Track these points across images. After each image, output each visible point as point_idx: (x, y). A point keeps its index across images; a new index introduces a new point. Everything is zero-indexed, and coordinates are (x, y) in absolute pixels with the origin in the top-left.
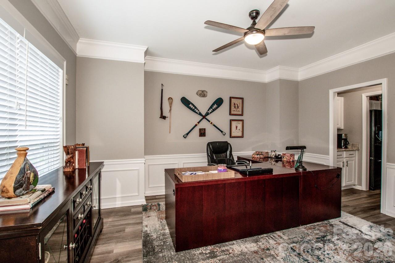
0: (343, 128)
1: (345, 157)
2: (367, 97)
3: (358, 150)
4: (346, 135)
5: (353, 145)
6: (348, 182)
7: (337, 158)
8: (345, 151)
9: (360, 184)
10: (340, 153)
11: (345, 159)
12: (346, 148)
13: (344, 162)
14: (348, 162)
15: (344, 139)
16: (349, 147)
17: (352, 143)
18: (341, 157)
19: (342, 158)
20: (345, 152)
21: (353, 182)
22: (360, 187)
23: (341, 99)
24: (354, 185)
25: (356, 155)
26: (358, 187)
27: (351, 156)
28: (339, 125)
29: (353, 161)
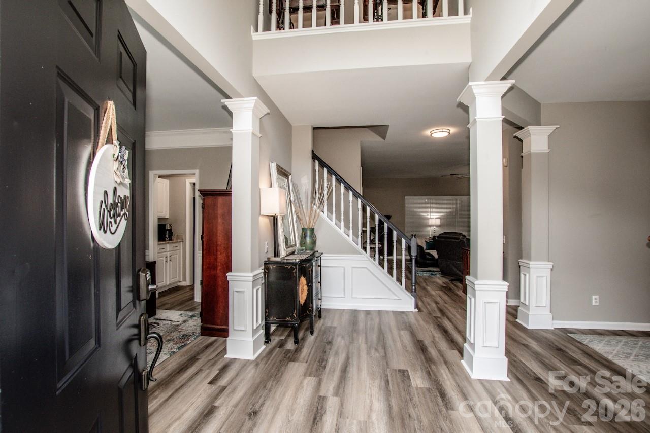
0: (168, 217)
1: (168, 250)
2: (191, 183)
3: (183, 242)
4: (170, 225)
5: (177, 236)
6: (172, 279)
7: (158, 253)
8: (168, 243)
9: (185, 280)
10: (161, 247)
11: (168, 253)
12: (171, 239)
13: (167, 257)
14: (172, 256)
15: (168, 230)
16: (174, 239)
17: (177, 234)
18: (163, 250)
19: (165, 252)
20: (168, 245)
21: (178, 278)
22: (185, 282)
23: (166, 182)
24: (180, 282)
25: (180, 248)
26: (183, 284)
27: (175, 249)
28: (164, 213)
29: (177, 254)
